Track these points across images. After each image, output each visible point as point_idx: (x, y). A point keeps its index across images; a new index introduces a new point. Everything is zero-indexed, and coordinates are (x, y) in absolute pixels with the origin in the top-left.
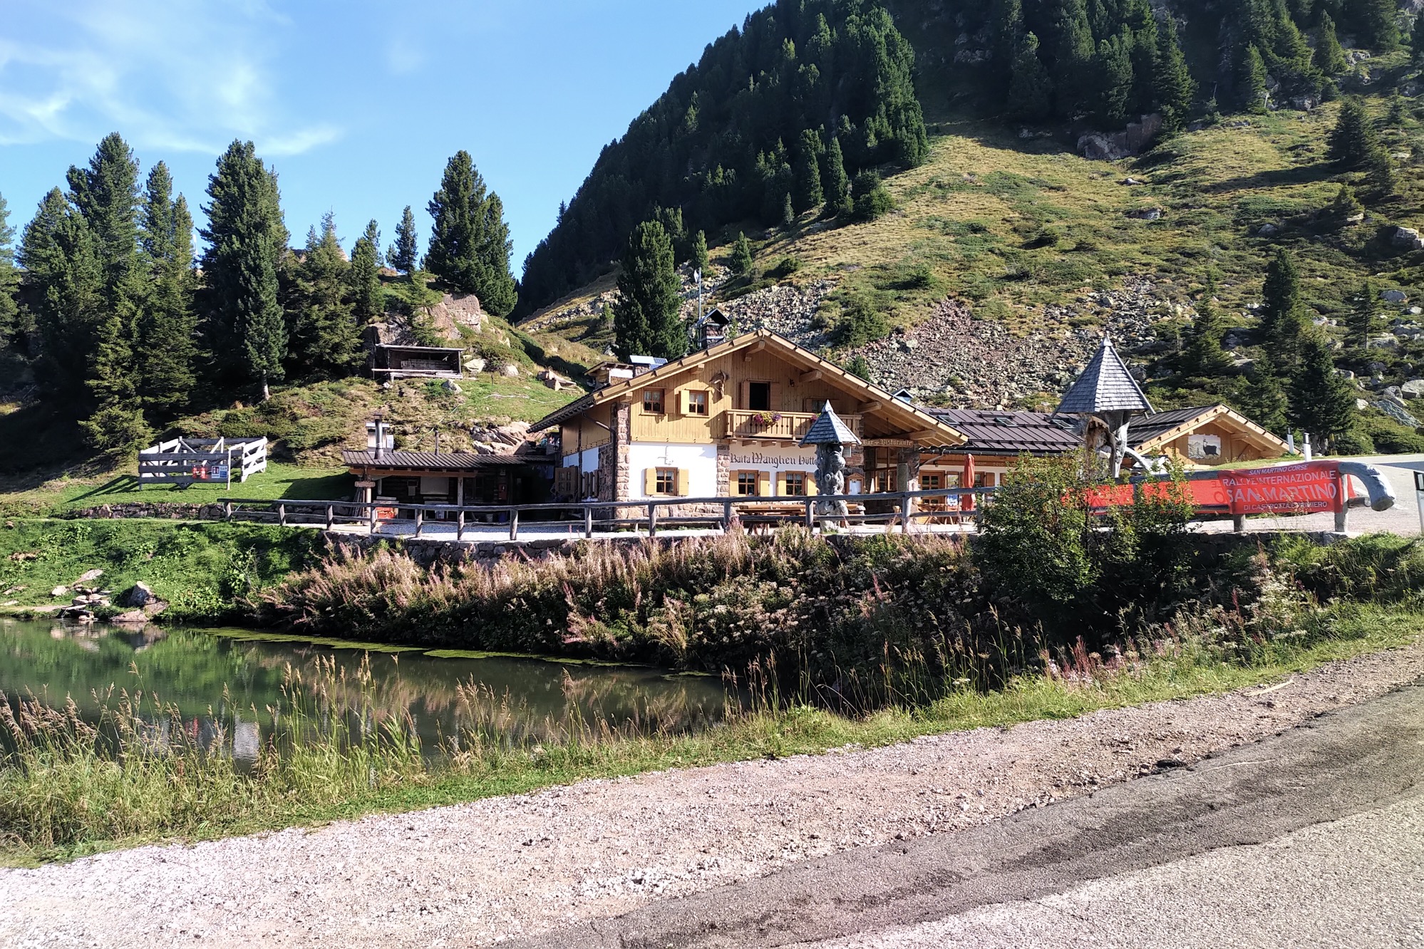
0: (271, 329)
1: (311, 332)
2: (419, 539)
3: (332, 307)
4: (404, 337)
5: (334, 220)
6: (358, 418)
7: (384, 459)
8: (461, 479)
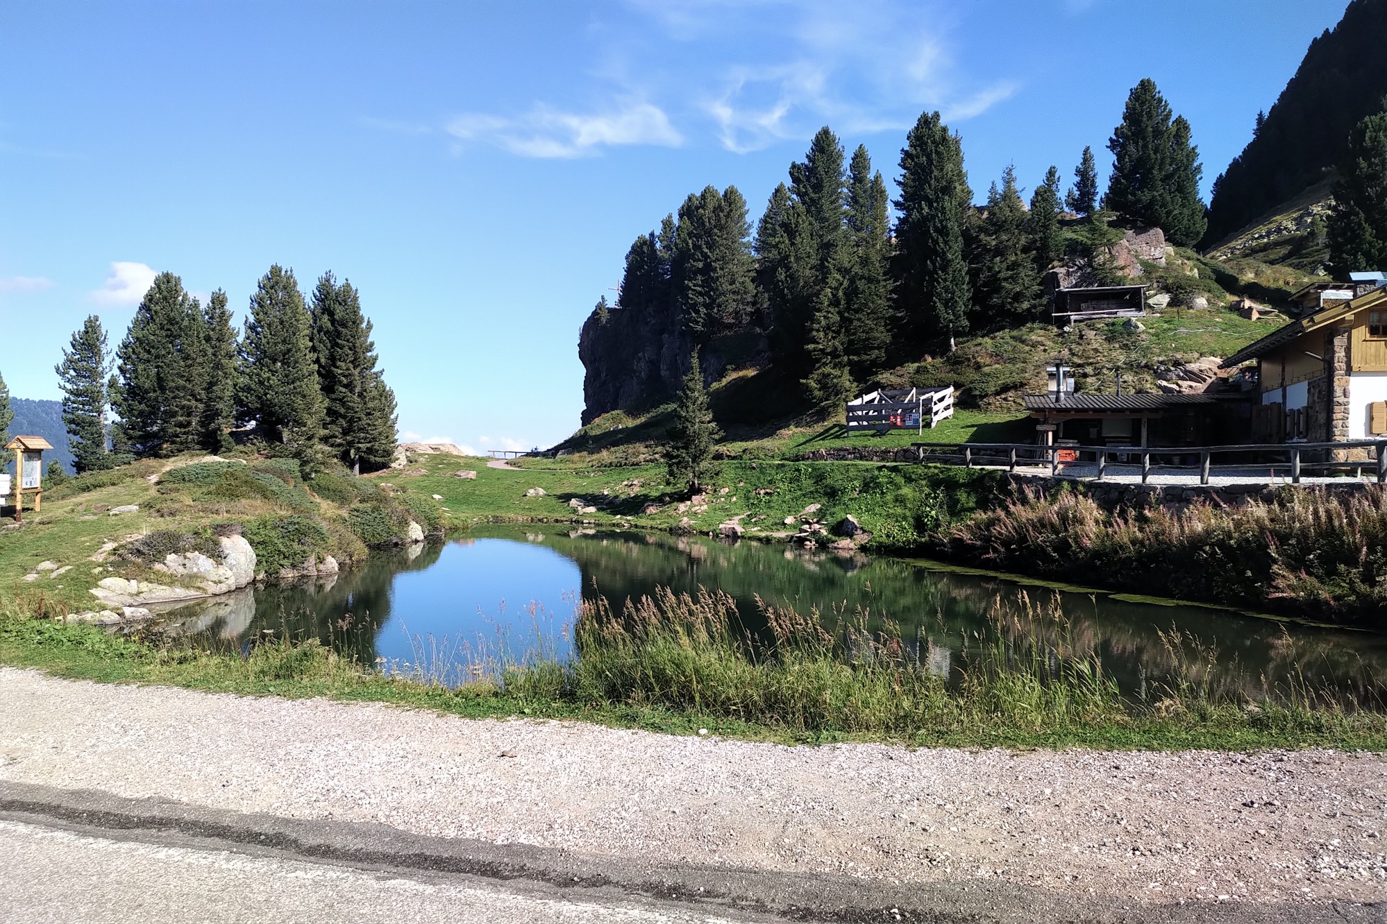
0: (957, 285)
1: (994, 284)
2: (1102, 481)
3: (1013, 258)
4: (1084, 279)
5: (1014, 173)
6: (1039, 363)
7: (1064, 402)
8: (1144, 420)
